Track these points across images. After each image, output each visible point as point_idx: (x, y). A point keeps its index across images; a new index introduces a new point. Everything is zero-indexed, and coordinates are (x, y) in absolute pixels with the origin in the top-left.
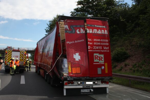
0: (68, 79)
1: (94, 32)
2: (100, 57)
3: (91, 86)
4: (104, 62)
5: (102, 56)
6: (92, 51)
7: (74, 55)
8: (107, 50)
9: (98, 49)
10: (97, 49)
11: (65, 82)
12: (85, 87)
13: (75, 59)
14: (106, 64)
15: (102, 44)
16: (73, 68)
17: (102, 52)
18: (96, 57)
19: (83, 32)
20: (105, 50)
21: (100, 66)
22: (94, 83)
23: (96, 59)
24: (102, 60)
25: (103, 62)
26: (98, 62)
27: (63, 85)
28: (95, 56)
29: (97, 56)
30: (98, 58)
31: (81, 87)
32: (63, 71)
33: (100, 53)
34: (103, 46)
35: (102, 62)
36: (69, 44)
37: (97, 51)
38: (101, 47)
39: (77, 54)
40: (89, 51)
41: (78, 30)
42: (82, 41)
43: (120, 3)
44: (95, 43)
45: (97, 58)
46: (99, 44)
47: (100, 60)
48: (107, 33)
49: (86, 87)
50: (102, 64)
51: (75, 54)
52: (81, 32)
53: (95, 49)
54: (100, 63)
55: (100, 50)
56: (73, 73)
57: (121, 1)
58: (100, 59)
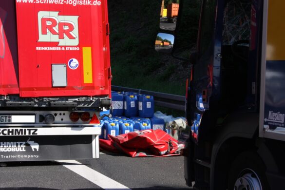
2: (61, 25)
3: (30, 130)
4: (81, 45)
5: (73, 20)
12: (6, 132)
17: (71, 6)
18: (49, 23)
21: (64, 57)
22: (41, 119)
23: (47, 30)
25: (76, 42)
26: (56, 44)
28: (44, 20)
29: (50, 20)
30: (56, 29)
33: (65, 10)
35: (71, 42)
37: (51, 1)
45: (50, 27)
47: (61, 37)
49: (9, 132)
50: (71, 49)
54: (61, 47)
58: (64, 32)
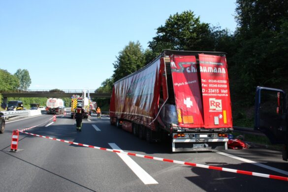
0: (178, 131)
1: (208, 71)
2: (216, 103)
3: (206, 140)
4: (223, 110)
6: (207, 95)
7: (184, 100)
8: (225, 94)
9: (215, 93)
10: (213, 93)
11: (174, 134)
12: (199, 141)
13: (186, 105)
14: (225, 112)
15: (219, 86)
16: (183, 117)
17: (219, 96)
18: (213, 102)
19: (195, 71)
20: (223, 93)
21: (217, 114)
22: (209, 136)
24: (220, 107)
25: (221, 109)
26: (215, 110)
27: (171, 139)
28: (211, 101)
29: (213, 101)
30: (215, 104)
31: (194, 141)
32: (170, 121)
33: (217, 98)
34: (220, 89)
35: (219, 109)
36: (177, 86)
37: (213, 95)
38: (218, 90)
39: (188, 99)
40: (203, 95)
41: (188, 68)
42: (193, 82)
43: (215, 30)
44: (210, 85)
45: (213, 104)
46: (216, 86)
47: (217, 107)
48: (225, 72)
50: (220, 111)
51: (186, 99)
52: (192, 71)
53: (210, 93)
55: (217, 93)
56: (184, 122)
57: (217, 28)
58: (217, 105)
